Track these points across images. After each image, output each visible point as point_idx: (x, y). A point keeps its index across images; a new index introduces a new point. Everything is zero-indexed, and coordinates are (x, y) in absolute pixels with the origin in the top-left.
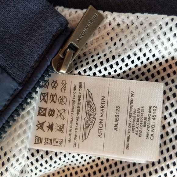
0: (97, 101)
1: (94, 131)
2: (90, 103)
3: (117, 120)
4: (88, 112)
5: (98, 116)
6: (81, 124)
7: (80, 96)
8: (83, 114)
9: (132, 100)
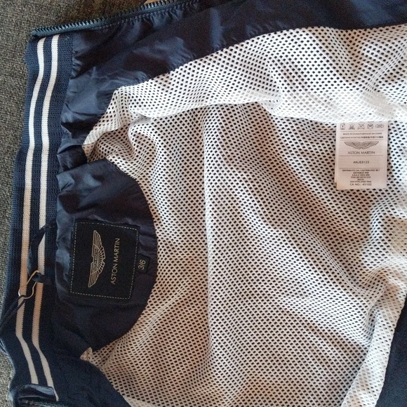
0: (371, 149)
1: (352, 149)
2: (370, 144)
3: (360, 162)
4: (364, 144)
5: (362, 150)
6: (358, 140)
7: (374, 137)
8: (362, 141)
9: (373, 170)
